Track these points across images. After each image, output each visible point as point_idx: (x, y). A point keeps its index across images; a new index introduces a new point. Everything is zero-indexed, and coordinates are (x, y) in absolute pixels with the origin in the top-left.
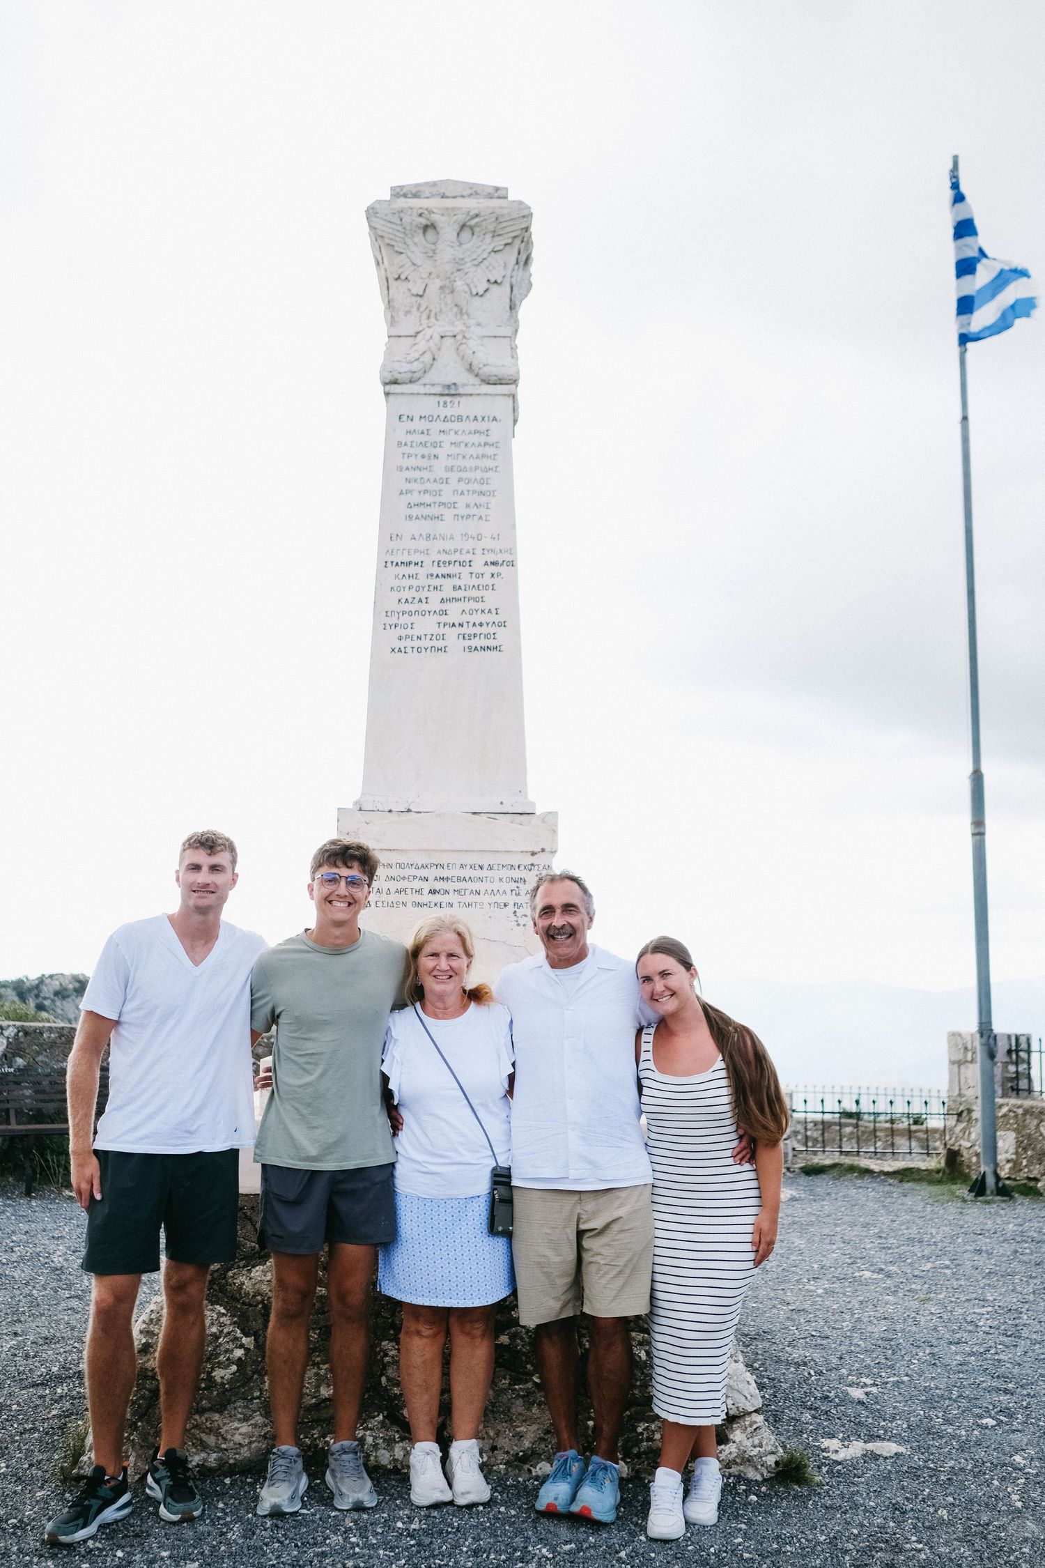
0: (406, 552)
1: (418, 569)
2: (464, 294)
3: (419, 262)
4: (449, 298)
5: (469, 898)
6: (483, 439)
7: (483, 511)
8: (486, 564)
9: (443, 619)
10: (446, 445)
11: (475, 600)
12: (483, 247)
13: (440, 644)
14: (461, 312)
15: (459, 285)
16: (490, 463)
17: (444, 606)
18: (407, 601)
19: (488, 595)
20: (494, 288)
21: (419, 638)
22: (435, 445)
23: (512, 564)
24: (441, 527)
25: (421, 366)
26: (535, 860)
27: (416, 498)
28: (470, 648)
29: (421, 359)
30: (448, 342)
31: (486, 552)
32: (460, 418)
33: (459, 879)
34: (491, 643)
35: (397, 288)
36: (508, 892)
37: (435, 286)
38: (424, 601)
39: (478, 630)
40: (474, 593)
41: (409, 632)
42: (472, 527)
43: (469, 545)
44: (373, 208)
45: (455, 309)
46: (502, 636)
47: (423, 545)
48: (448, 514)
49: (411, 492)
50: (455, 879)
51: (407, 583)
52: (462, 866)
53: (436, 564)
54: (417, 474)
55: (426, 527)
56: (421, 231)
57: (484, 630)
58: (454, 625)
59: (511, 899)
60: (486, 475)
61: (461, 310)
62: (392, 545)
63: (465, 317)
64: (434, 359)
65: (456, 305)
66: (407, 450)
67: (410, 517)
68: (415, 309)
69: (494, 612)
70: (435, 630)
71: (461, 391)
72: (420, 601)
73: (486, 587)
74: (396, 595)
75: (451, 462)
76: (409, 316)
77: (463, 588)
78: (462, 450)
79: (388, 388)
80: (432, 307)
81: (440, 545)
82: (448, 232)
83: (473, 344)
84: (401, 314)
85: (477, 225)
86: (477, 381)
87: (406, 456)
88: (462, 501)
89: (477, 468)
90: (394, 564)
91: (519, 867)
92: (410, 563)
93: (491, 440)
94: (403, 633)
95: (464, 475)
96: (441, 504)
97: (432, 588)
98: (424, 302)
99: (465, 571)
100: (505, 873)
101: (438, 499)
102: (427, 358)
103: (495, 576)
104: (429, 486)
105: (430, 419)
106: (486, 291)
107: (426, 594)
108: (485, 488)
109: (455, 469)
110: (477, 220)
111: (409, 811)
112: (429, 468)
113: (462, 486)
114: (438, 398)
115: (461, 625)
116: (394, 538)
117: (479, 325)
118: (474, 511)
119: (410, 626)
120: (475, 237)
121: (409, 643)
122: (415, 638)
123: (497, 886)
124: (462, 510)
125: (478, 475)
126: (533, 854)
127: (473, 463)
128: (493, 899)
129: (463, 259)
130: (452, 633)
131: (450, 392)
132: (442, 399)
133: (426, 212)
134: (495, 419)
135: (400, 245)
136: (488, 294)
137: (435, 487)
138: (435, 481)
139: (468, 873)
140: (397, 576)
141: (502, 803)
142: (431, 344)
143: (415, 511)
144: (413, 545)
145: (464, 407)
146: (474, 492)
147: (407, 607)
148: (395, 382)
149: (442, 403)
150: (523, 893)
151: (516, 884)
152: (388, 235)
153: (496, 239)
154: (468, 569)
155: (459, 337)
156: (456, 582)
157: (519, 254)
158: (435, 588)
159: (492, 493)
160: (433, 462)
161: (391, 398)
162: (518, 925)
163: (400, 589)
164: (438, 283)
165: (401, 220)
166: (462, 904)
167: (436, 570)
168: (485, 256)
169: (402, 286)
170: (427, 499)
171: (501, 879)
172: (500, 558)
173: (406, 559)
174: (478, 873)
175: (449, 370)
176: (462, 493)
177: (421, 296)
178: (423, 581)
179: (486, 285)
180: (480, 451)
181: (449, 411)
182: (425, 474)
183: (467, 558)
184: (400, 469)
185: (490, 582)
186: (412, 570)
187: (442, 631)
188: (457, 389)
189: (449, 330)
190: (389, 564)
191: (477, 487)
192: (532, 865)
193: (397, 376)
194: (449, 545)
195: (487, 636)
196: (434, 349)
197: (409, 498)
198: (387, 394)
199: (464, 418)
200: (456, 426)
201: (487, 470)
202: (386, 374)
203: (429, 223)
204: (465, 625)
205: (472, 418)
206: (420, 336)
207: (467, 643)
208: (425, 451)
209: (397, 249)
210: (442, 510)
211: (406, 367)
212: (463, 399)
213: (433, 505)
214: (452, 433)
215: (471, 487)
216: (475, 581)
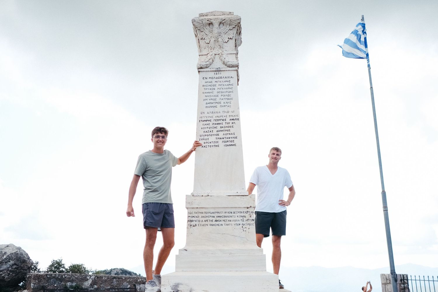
0: (206, 117)
1: (209, 122)
2: (221, 42)
3: (208, 34)
4: (217, 44)
5: (228, 223)
6: (228, 83)
7: (229, 104)
8: (230, 120)
9: (218, 137)
10: (217, 85)
11: (227, 131)
12: (227, 29)
13: (217, 144)
14: (221, 47)
15: (220, 39)
16: (230, 90)
17: (218, 133)
18: (206, 132)
19: (231, 129)
20: (230, 40)
21: (210, 143)
22: (214, 85)
23: (238, 119)
24: (216, 110)
25: (209, 63)
26: (248, 210)
27: (208, 101)
28: (226, 145)
29: (209, 61)
30: (217, 56)
31: (230, 116)
32: (221, 78)
33: (224, 217)
34: (233, 143)
35: (202, 42)
36: (240, 220)
37: (213, 40)
38: (212, 131)
39: (228, 140)
40: (227, 129)
41: (207, 141)
42: (226, 109)
43: (225, 114)
44: (194, 19)
45: (219, 47)
46: (236, 141)
47: (211, 115)
48: (218, 105)
49: (207, 99)
50: (223, 217)
51: (206, 126)
52: (225, 212)
53: (215, 120)
54: (209, 94)
55: (212, 110)
56: (208, 25)
57: (230, 139)
58: (221, 138)
59: (241, 223)
60: (229, 94)
61: (221, 46)
62: (201, 115)
63: (222, 48)
64: (213, 61)
65: (219, 45)
66: (205, 87)
67: (207, 107)
68: (207, 47)
69: (233, 134)
70: (215, 140)
71: (221, 70)
72: (210, 132)
73: (230, 127)
74: (203, 130)
75: (219, 90)
76: (205, 49)
77: (223, 127)
78: (222, 87)
79: (199, 70)
80: (212, 46)
81: (216, 115)
82: (216, 25)
83: (224, 56)
84: (203, 49)
85: (225, 22)
86: (226, 67)
87: (205, 89)
88: (222, 101)
89: (227, 92)
90: (202, 121)
91: (243, 212)
92: (207, 120)
93: (230, 83)
94: (205, 141)
95: (223, 94)
96: (216, 103)
97: (214, 128)
98: (209, 45)
99: (224, 122)
100: (239, 214)
101: (215, 101)
102: (211, 61)
103: (233, 123)
104: (212, 98)
105: (212, 78)
106: (228, 41)
107: (212, 129)
108: (229, 97)
109: (220, 92)
110: (224, 21)
111: (208, 196)
112: (212, 92)
113: (222, 97)
114: (214, 72)
115: (223, 138)
116: (202, 113)
117: (226, 51)
118: (226, 104)
119: (207, 139)
120: (224, 26)
121: (207, 144)
122: (209, 143)
123: (236, 218)
124: (222, 104)
125: (227, 94)
126: (248, 208)
127: (225, 90)
128: (235, 223)
129: (221, 32)
130: (220, 141)
131: (218, 71)
132: (216, 72)
133: (210, 20)
134: (232, 77)
135: (202, 29)
137: (215, 98)
138: (214, 96)
139: (227, 215)
140: (203, 125)
141: (237, 192)
142: (212, 56)
143: (208, 105)
144: (208, 115)
145: (223, 74)
146: (226, 99)
147: (206, 134)
148: (201, 68)
149: (215, 74)
150: (245, 220)
151: (242, 218)
152: (199, 27)
153: (231, 26)
154: (225, 122)
155: (220, 54)
156: (221, 125)
157: (237, 30)
158: (215, 128)
159: (232, 99)
160: (213, 90)
161: (200, 73)
162: (244, 231)
163: (204, 128)
164: (213, 39)
165: (202, 22)
166: (225, 225)
167: (215, 122)
168: (227, 31)
169: (204, 41)
170: (212, 101)
171: (238, 216)
172: (234, 118)
173: (206, 119)
174: (230, 215)
175: (218, 64)
176: (222, 99)
177: (209, 43)
178: (211, 126)
179: (228, 39)
180: (228, 87)
181: (218, 76)
182: (211, 94)
183: (224, 118)
184: (204, 93)
185: (232, 125)
186: (208, 122)
187: (217, 140)
189: (217, 52)
190: (201, 121)
191: (227, 97)
193: (203, 66)
194: (219, 115)
195: (231, 141)
196: (213, 58)
197: (206, 101)
198: (199, 72)
200: (220, 80)
201: (230, 92)
202: (198, 66)
203: (210, 23)
204: (224, 138)
205: (225, 77)
206: (209, 55)
207: (225, 144)
208: (211, 88)
209: (201, 30)
210: (216, 104)
211: (204, 63)
212: (222, 72)
213: (214, 103)
214: (219, 82)
215: (225, 97)
216: (227, 125)
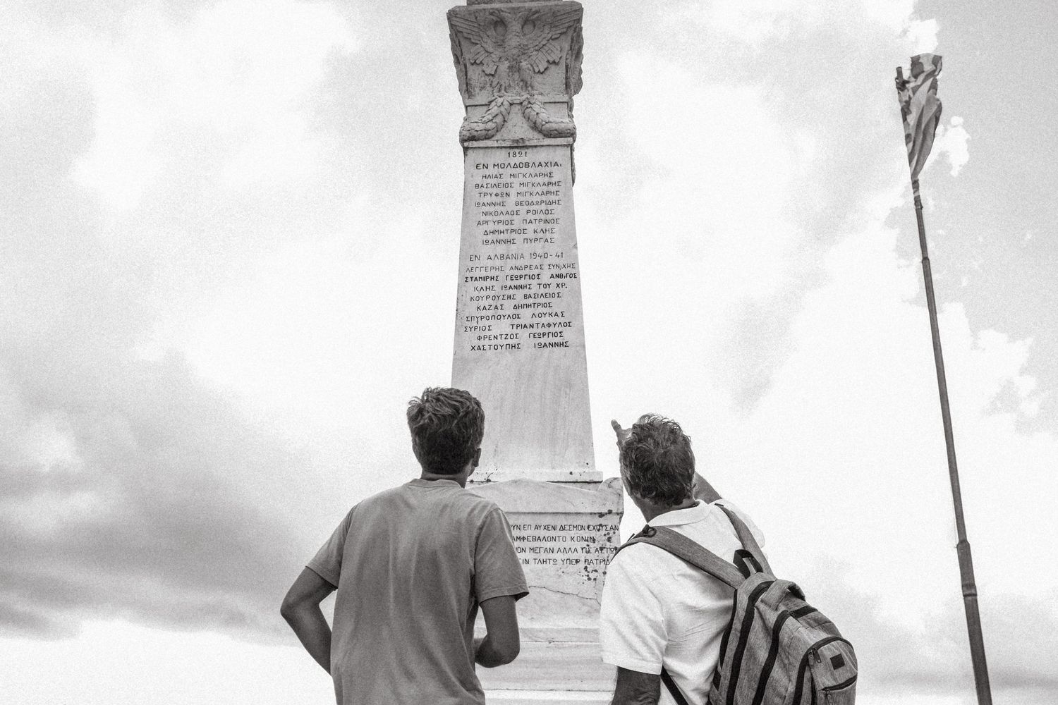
0: (483, 269)
1: (494, 283)
2: (528, 71)
3: (491, 50)
4: (516, 76)
5: (543, 556)
6: (546, 180)
7: (548, 235)
8: (552, 276)
9: (516, 322)
10: (516, 185)
11: (544, 305)
12: (543, 36)
13: (514, 341)
14: (526, 85)
15: (524, 64)
16: (553, 198)
17: (516, 312)
18: (485, 307)
19: (553, 301)
20: (553, 67)
21: (496, 337)
22: (506, 185)
23: (574, 276)
24: (513, 249)
25: (494, 125)
26: (602, 521)
27: (491, 227)
28: (540, 345)
29: (494, 121)
30: (516, 109)
31: (552, 267)
32: (527, 165)
33: (534, 539)
34: (558, 340)
35: (473, 70)
36: (580, 550)
37: (504, 66)
38: (499, 307)
39: (546, 330)
40: (543, 300)
41: (487, 333)
42: (539, 248)
43: (537, 261)
44: (453, 11)
45: (521, 84)
46: (568, 334)
47: (498, 263)
48: (519, 238)
49: (487, 222)
50: (531, 539)
51: (483, 293)
52: (537, 527)
53: (509, 278)
54: (492, 209)
55: (501, 249)
56: (492, 27)
57: (552, 329)
58: (525, 326)
59: (582, 556)
60: (550, 208)
61: (526, 83)
62: (470, 264)
63: (530, 88)
64: (505, 121)
65: (522, 80)
66: (484, 190)
67: (487, 242)
68: (489, 85)
69: (560, 315)
70: (509, 331)
71: (527, 143)
72: (496, 307)
73: (553, 295)
74: (475, 304)
75: (521, 198)
76: (483, 91)
77: (533, 296)
78: (529, 188)
79: (466, 144)
80: (502, 82)
81: (512, 262)
82: (515, 27)
83: (536, 108)
84: (477, 90)
85: (538, 19)
86: (541, 136)
87: (482, 195)
88: (530, 228)
89: (542, 202)
90: (473, 279)
91: (588, 527)
92: (487, 278)
93: (553, 180)
94: (482, 334)
95: (532, 208)
96: (513, 231)
97: (506, 297)
98: (495, 81)
99: (534, 282)
100: (574, 533)
101: (509, 227)
102: (499, 120)
103: (560, 286)
104: (502, 218)
105: (503, 166)
106: (546, 69)
107: (500, 301)
108: (549, 217)
109: (524, 203)
110: (536, 16)
111: (488, 481)
112: (503, 204)
113: (531, 217)
114: (508, 150)
115: (532, 326)
116: (473, 258)
117: (541, 94)
118: (541, 235)
119: (487, 328)
120: (536, 28)
121: (486, 342)
122: (492, 337)
123: (568, 544)
124: (531, 235)
125: (543, 207)
126: (601, 515)
127: (538, 198)
128: (566, 556)
129: (527, 45)
130: (524, 334)
131: (519, 145)
132: (512, 151)
133: (496, 11)
134: (556, 164)
135: (475, 37)
136: (547, 72)
137: (508, 217)
138: (507, 213)
139: (542, 533)
140: (476, 289)
141: (571, 473)
142: (502, 109)
143: (490, 237)
144: (490, 263)
145: (531, 156)
146: (540, 220)
147: (484, 313)
148: (473, 138)
149: (511, 155)
150: (592, 550)
151: (586, 543)
152: (466, 31)
153: (554, 29)
154: (536, 282)
155: (525, 103)
156: (526, 291)
157: (572, 42)
158: (509, 297)
159: (556, 221)
160: (505, 198)
161: (470, 152)
162: (589, 579)
163: (478, 298)
164: (507, 64)
165: (476, 18)
166: (537, 561)
167: (509, 283)
168: (544, 43)
169: (478, 70)
170: (501, 227)
171: (572, 539)
172: (564, 271)
173: (484, 274)
174: (552, 533)
175: (518, 128)
176: (531, 222)
177: (492, 75)
178: (498, 291)
179: (546, 65)
180: (545, 189)
181: (517, 160)
182: (499, 208)
183: (536, 272)
184: (478, 205)
185: (556, 291)
186: (489, 283)
187: (515, 331)
188: (524, 142)
189: (517, 99)
190: (469, 279)
191: (543, 217)
192: (601, 525)
193: (475, 133)
194: (519, 263)
195: (554, 335)
196: (505, 113)
197: (485, 227)
198: (466, 149)
199: (530, 165)
200: (524, 170)
201: (550, 203)
202: (465, 133)
203: (499, 20)
204: (535, 326)
205: (537, 164)
206: (493, 104)
207: (538, 341)
208: (499, 191)
209: (473, 41)
210: (514, 235)
211: (481, 126)
212: (529, 151)
213: (505, 232)
214: (521, 176)
215: (537, 217)
216: (542, 291)
